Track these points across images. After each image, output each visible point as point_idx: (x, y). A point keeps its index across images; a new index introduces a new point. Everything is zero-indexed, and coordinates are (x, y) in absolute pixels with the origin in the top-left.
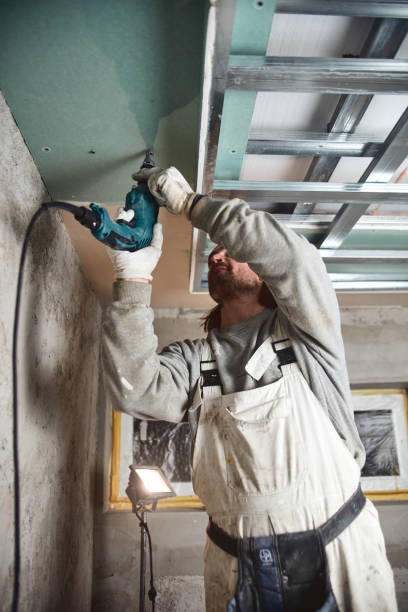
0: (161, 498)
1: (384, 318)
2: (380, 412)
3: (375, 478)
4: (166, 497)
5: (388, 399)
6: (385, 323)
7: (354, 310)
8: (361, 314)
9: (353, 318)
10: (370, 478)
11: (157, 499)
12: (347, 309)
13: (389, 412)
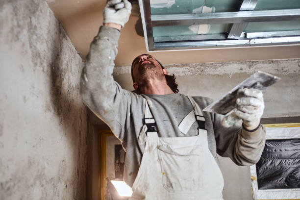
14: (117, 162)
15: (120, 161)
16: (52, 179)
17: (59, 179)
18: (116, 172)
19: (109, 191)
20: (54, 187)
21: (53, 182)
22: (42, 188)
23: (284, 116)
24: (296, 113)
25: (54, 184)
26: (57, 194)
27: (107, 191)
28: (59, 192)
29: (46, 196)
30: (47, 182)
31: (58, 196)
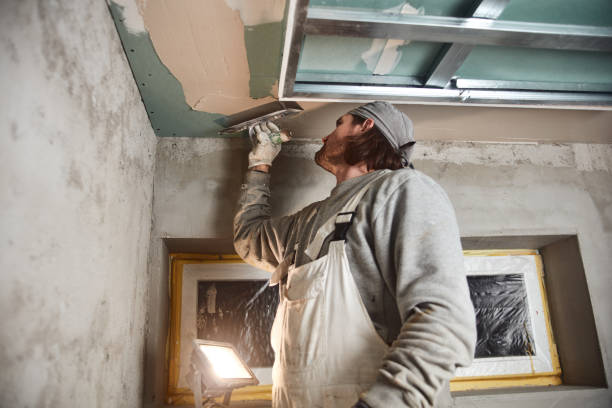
0: (238, 387)
1: (518, 157)
2: (508, 278)
3: (506, 358)
4: (243, 386)
5: (518, 260)
6: (519, 162)
7: (481, 146)
8: (491, 150)
9: (480, 156)
10: (501, 358)
11: (232, 388)
12: (473, 145)
13: (520, 276)
14: (202, 311)
15: (206, 310)
16: (76, 341)
17: (93, 343)
18: (198, 329)
19: (194, 366)
20: (81, 360)
21: (78, 349)
22: (48, 364)
23: (496, 235)
24: (513, 230)
25: (79, 354)
26: (85, 376)
27: (191, 366)
28: (90, 371)
29: (59, 381)
30: (63, 349)
31: (89, 379)
